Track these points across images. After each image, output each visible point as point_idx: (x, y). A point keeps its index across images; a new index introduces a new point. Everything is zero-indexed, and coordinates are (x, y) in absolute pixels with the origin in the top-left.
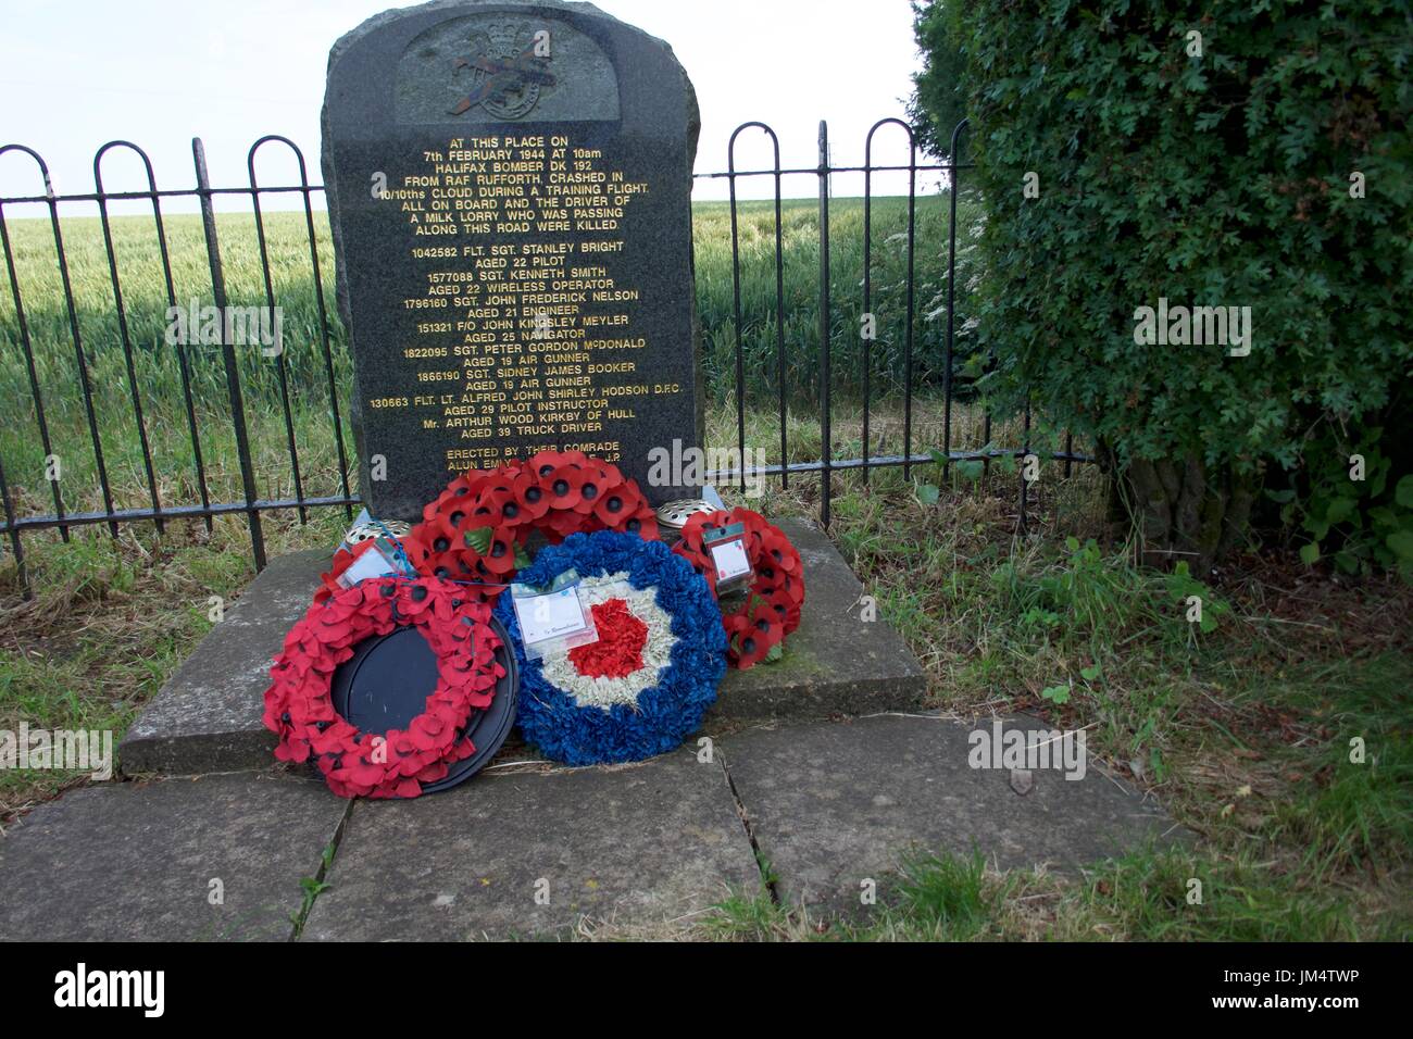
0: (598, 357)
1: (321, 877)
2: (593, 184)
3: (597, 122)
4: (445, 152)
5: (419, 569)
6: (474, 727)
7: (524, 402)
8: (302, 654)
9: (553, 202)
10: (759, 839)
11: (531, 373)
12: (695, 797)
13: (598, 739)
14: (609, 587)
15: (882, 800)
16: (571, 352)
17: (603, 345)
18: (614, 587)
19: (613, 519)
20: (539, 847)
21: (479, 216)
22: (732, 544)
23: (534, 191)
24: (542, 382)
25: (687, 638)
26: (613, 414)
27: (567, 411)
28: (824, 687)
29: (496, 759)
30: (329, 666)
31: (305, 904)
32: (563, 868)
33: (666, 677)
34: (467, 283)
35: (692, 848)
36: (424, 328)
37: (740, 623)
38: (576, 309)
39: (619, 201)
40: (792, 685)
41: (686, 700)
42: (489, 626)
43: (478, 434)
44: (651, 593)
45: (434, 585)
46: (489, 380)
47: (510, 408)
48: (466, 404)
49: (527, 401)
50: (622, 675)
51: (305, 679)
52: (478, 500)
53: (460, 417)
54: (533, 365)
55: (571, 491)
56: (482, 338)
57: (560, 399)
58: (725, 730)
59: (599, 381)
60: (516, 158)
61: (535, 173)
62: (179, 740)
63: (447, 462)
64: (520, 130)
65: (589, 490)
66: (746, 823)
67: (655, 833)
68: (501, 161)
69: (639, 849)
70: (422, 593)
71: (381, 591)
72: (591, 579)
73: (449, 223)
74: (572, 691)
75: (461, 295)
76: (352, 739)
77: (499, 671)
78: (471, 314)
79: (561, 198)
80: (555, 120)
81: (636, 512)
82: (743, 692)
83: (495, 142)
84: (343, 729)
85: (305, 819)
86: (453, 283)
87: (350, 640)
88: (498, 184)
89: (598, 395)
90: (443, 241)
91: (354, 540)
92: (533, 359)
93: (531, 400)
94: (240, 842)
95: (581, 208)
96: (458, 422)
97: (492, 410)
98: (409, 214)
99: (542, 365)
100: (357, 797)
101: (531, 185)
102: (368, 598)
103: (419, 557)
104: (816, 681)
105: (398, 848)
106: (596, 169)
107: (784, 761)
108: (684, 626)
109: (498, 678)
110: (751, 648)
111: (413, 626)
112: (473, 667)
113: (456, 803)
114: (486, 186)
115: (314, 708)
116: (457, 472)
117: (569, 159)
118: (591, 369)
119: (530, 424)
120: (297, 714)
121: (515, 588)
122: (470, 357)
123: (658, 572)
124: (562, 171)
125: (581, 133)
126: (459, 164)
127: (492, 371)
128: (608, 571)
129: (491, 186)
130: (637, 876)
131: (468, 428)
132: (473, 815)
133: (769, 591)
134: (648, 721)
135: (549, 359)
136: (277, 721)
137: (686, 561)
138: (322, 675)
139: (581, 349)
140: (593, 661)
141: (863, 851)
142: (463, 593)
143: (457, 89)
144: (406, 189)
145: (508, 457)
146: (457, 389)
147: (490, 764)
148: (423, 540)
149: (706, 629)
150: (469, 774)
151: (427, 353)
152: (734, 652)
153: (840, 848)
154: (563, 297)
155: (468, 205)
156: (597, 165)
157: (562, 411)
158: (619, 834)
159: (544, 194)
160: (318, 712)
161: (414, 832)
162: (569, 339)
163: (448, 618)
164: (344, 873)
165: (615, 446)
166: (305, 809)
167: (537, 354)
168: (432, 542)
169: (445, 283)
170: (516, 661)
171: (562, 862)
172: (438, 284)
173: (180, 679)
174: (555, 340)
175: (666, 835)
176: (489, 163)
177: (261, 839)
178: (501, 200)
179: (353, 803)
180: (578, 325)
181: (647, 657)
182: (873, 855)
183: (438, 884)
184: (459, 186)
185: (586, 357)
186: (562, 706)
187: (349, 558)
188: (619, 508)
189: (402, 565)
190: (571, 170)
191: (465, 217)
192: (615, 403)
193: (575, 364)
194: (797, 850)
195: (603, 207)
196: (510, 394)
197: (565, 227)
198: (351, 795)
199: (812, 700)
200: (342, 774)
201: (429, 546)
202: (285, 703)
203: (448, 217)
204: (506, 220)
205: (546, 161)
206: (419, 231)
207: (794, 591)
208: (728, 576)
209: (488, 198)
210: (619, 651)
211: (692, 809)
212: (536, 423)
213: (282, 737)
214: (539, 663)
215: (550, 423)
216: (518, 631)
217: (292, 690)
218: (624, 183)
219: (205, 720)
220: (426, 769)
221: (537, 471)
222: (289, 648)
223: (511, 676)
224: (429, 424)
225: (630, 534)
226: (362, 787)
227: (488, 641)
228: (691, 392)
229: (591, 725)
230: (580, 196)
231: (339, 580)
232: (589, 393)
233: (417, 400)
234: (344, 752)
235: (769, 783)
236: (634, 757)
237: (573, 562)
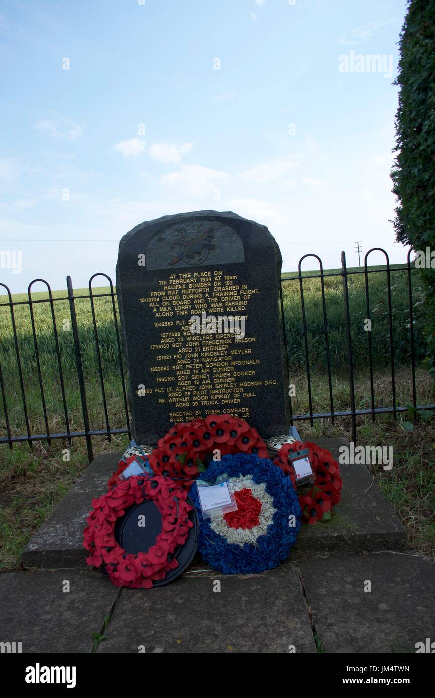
0: (238, 368)
1: (102, 632)
2: (233, 291)
3: (235, 264)
4: (168, 280)
5: (155, 471)
6: (178, 552)
7: (204, 390)
8: (102, 512)
9: (216, 300)
10: (317, 626)
11: (207, 376)
12: (285, 598)
13: (237, 561)
14: (243, 482)
15: (383, 606)
16: (225, 367)
17: (240, 363)
18: (245, 482)
19: (245, 448)
20: (206, 622)
21: (183, 307)
22: (304, 460)
23: (207, 295)
24: (212, 381)
25: (281, 510)
26: (245, 395)
27: (224, 393)
28: (353, 536)
29: (189, 569)
30: (113, 519)
31: (94, 647)
32: (216, 636)
33: (271, 529)
34: (178, 337)
35: (282, 630)
36: (159, 358)
37: (309, 500)
38: (227, 347)
39: (245, 297)
40: (335, 535)
41: (281, 542)
42: (186, 501)
43: (183, 405)
44: (263, 486)
45: (161, 480)
46: (188, 380)
47: (198, 393)
48: (178, 391)
49: (205, 389)
50: (250, 528)
51: (102, 525)
52: (182, 438)
53: (175, 397)
54: (208, 373)
55: (225, 434)
56: (185, 361)
57: (221, 388)
58: (301, 557)
59: (238, 380)
60: (199, 281)
61: (207, 287)
62: (48, 552)
63: (169, 418)
64: (200, 269)
65: (233, 433)
66: (311, 615)
67: (264, 618)
68: (192, 283)
69: (255, 628)
70: (156, 484)
71: (137, 483)
72: (234, 478)
73: (170, 311)
74: (225, 536)
75: (175, 343)
76: (122, 556)
77: (191, 524)
78: (180, 351)
79: (219, 298)
80: (216, 264)
81: (256, 444)
82: (310, 538)
83: (189, 275)
84: (119, 551)
85: (99, 597)
86: (172, 337)
87: (123, 506)
88: (191, 293)
89: (238, 386)
90: (167, 319)
91: (127, 456)
92: (208, 370)
93: (207, 389)
94: (69, 609)
95: (228, 302)
96: (174, 400)
97: (189, 394)
98: (152, 308)
99: (212, 373)
100: (123, 587)
101: (206, 293)
102: (131, 486)
103: (155, 465)
104: (348, 533)
105: (139, 617)
106: (234, 284)
107: (332, 578)
108: (280, 503)
109: (189, 527)
110: (314, 514)
111: (151, 500)
112: (178, 523)
113: (169, 593)
114: (186, 294)
115: (106, 540)
116: (174, 423)
117: (222, 280)
118: (235, 374)
119: (207, 400)
120: (98, 543)
121: (199, 482)
122: (179, 370)
123: (267, 475)
124: (219, 286)
125: (228, 269)
126: (174, 285)
127: (190, 376)
128: (242, 474)
129: (188, 294)
130: (253, 645)
131: (179, 402)
132: (175, 601)
133: (323, 483)
134: (262, 553)
135: (215, 370)
136: (89, 545)
137: (280, 469)
138: (110, 523)
139: (230, 365)
140: (235, 520)
141: (372, 639)
142: (175, 484)
143: (173, 253)
144: (151, 297)
145: (197, 416)
146: (174, 385)
147: (186, 571)
148: (157, 456)
149: (290, 504)
150: (175, 577)
151: (160, 369)
152: (306, 516)
153: (360, 636)
154: (221, 341)
155: (178, 303)
156: (235, 282)
157: (221, 394)
158: (245, 617)
159: (211, 296)
160: (107, 542)
161: (148, 608)
162: (224, 361)
163: (167, 497)
164: (113, 630)
165: (247, 410)
166: (99, 592)
167: (210, 368)
168: (161, 458)
169: (168, 337)
170: (198, 519)
171: (216, 632)
172: (166, 338)
173: (51, 519)
174: (218, 361)
175: (270, 621)
176: (187, 284)
177: (78, 607)
178: (192, 300)
179: (121, 590)
180: (228, 354)
181: (262, 520)
182: (378, 642)
183: (156, 641)
184: (174, 295)
185: (232, 369)
186: (220, 543)
187: (124, 465)
188: (248, 442)
189: (148, 469)
190: (223, 285)
191: (177, 308)
192: (246, 389)
193: (227, 372)
194: (336, 634)
195: (238, 301)
196: (198, 387)
197: (221, 310)
198: (121, 585)
199: (347, 543)
200: (117, 574)
201: (160, 460)
202: (93, 537)
203: (169, 309)
204: (195, 309)
205: (212, 282)
206: (157, 315)
207: (336, 484)
208: (302, 476)
209: (187, 299)
210: (248, 515)
211: (283, 605)
212: (210, 399)
213: (91, 554)
214: (209, 520)
215: (216, 400)
216: (199, 504)
217: (97, 530)
218: (248, 289)
219: (59, 542)
220: (155, 574)
221: (209, 425)
222: (96, 510)
223: (196, 527)
224: (162, 401)
225: (253, 455)
226: (125, 582)
227: (185, 509)
228: (281, 384)
229: (234, 554)
230: (228, 296)
231: (120, 476)
232: (234, 385)
233: (156, 390)
234: (118, 563)
235: (323, 591)
236: (255, 571)
237: (226, 470)
